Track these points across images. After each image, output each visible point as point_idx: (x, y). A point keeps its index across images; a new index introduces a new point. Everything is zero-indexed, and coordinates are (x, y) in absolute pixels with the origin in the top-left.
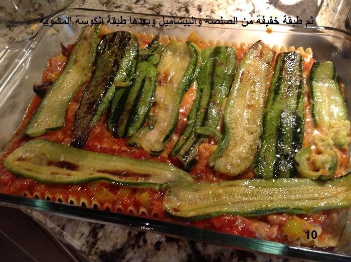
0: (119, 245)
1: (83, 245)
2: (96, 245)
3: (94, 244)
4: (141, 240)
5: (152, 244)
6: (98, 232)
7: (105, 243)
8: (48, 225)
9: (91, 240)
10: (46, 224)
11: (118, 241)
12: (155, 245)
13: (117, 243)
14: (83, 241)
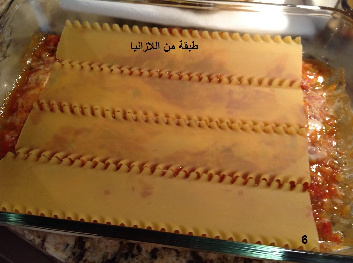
0: (110, 255)
1: (68, 258)
2: (83, 256)
3: (82, 255)
4: (135, 248)
5: (147, 252)
6: (85, 242)
7: (94, 255)
8: (27, 237)
9: (78, 251)
10: (24, 235)
11: (108, 251)
12: (151, 253)
13: (108, 254)
14: (69, 253)
